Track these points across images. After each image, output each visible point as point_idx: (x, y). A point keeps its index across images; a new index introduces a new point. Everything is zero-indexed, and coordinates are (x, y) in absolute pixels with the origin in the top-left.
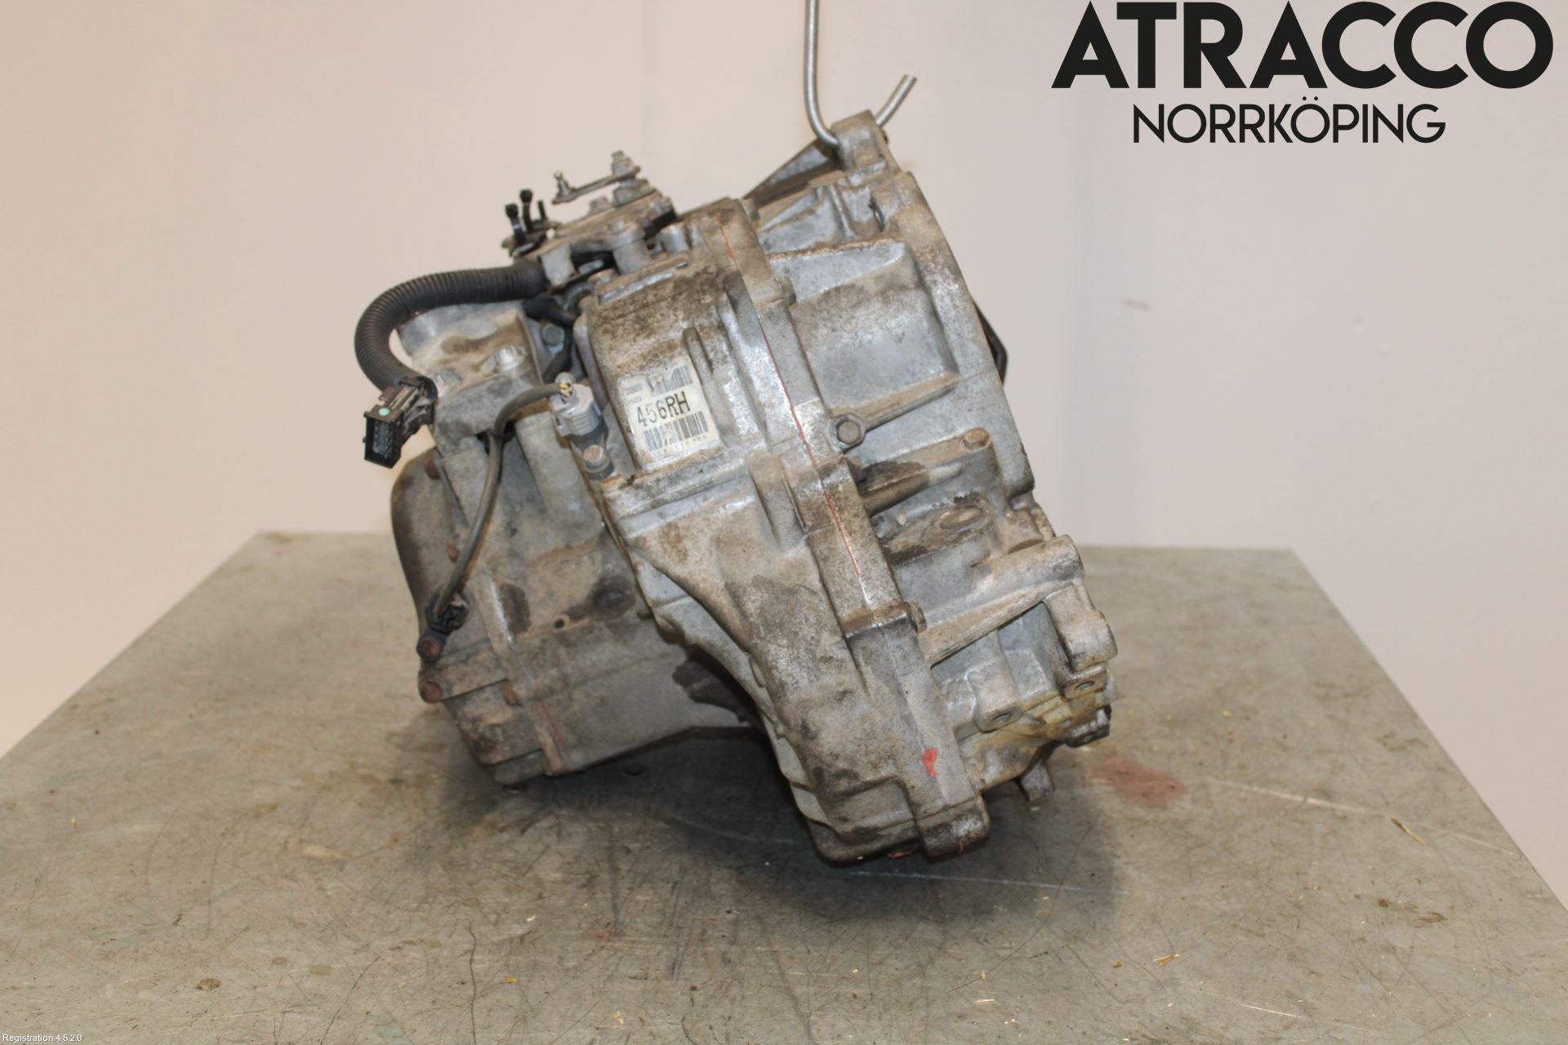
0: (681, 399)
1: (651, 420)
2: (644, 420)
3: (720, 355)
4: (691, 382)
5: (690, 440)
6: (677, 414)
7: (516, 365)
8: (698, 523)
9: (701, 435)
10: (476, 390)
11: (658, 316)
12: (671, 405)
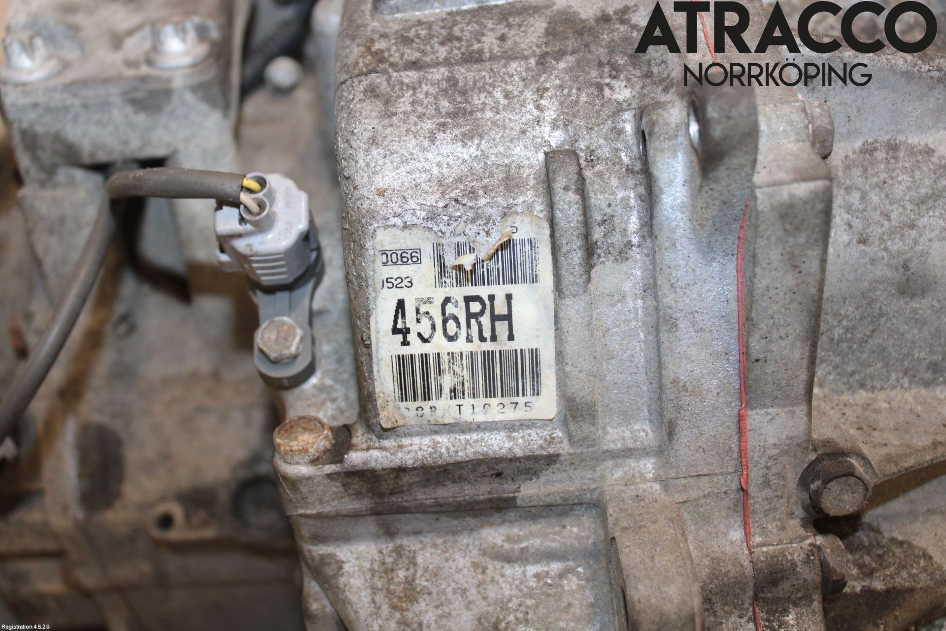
0: (501, 308)
1: (420, 335)
2: (405, 332)
3: (616, 239)
4: (534, 279)
5: (494, 402)
6: (482, 339)
7: (187, 61)
8: (459, 571)
9: (521, 400)
10: (102, 91)
11: (498, 95)
12: (476, 316)
